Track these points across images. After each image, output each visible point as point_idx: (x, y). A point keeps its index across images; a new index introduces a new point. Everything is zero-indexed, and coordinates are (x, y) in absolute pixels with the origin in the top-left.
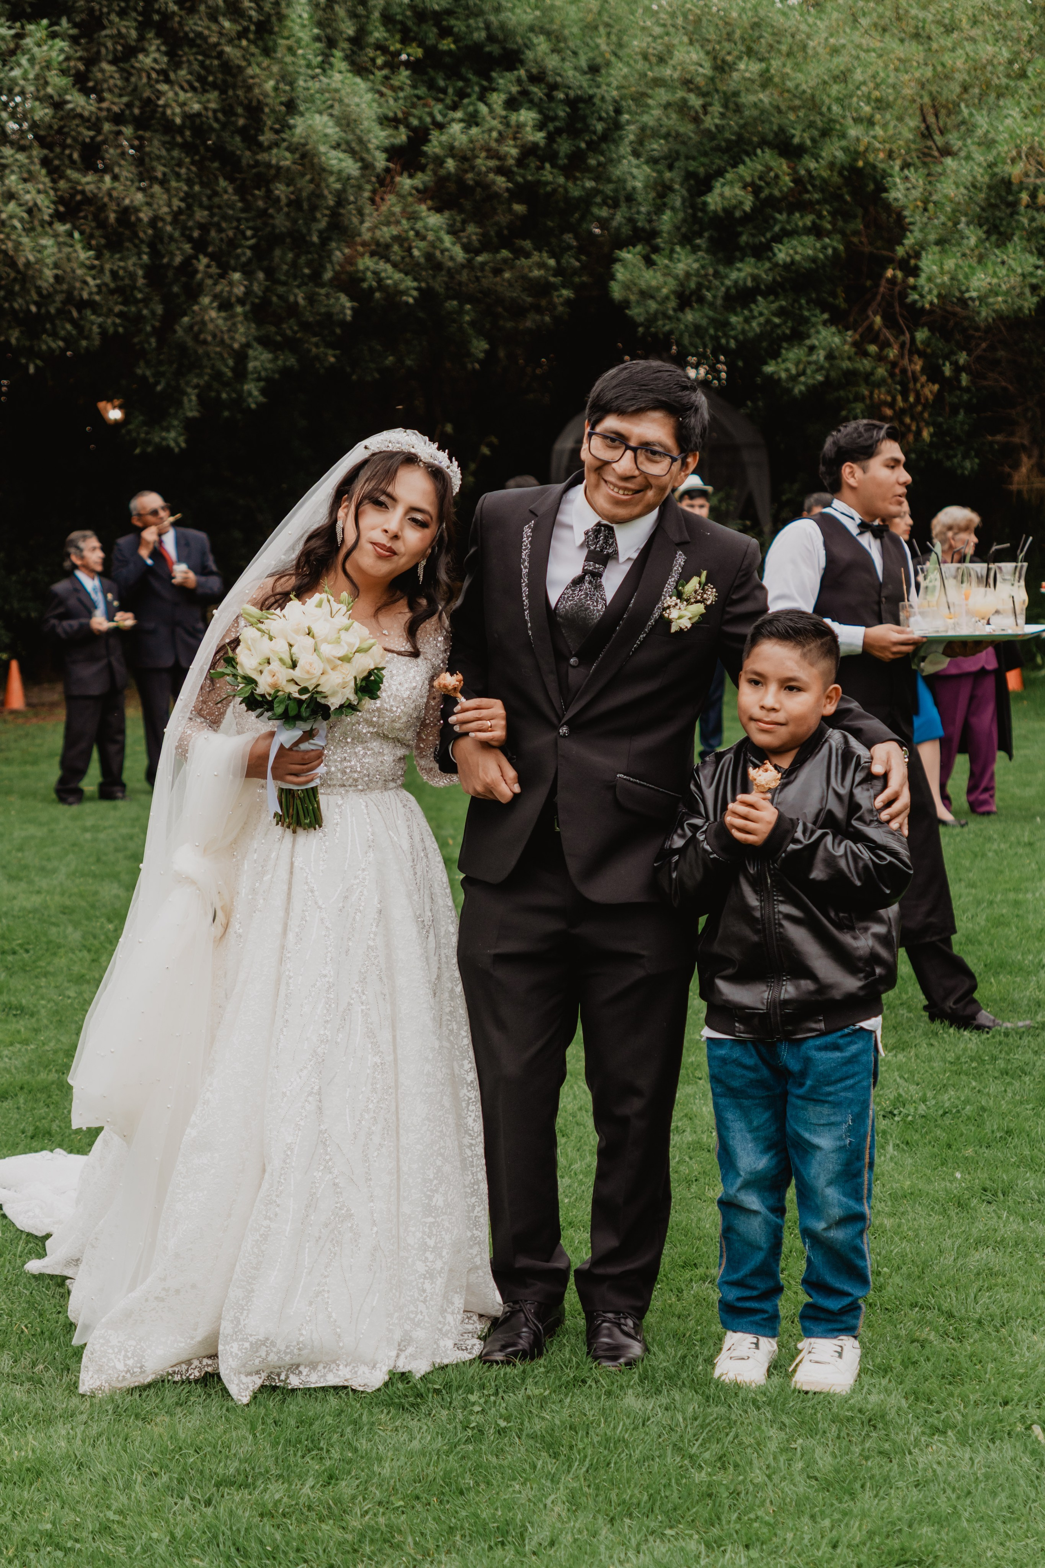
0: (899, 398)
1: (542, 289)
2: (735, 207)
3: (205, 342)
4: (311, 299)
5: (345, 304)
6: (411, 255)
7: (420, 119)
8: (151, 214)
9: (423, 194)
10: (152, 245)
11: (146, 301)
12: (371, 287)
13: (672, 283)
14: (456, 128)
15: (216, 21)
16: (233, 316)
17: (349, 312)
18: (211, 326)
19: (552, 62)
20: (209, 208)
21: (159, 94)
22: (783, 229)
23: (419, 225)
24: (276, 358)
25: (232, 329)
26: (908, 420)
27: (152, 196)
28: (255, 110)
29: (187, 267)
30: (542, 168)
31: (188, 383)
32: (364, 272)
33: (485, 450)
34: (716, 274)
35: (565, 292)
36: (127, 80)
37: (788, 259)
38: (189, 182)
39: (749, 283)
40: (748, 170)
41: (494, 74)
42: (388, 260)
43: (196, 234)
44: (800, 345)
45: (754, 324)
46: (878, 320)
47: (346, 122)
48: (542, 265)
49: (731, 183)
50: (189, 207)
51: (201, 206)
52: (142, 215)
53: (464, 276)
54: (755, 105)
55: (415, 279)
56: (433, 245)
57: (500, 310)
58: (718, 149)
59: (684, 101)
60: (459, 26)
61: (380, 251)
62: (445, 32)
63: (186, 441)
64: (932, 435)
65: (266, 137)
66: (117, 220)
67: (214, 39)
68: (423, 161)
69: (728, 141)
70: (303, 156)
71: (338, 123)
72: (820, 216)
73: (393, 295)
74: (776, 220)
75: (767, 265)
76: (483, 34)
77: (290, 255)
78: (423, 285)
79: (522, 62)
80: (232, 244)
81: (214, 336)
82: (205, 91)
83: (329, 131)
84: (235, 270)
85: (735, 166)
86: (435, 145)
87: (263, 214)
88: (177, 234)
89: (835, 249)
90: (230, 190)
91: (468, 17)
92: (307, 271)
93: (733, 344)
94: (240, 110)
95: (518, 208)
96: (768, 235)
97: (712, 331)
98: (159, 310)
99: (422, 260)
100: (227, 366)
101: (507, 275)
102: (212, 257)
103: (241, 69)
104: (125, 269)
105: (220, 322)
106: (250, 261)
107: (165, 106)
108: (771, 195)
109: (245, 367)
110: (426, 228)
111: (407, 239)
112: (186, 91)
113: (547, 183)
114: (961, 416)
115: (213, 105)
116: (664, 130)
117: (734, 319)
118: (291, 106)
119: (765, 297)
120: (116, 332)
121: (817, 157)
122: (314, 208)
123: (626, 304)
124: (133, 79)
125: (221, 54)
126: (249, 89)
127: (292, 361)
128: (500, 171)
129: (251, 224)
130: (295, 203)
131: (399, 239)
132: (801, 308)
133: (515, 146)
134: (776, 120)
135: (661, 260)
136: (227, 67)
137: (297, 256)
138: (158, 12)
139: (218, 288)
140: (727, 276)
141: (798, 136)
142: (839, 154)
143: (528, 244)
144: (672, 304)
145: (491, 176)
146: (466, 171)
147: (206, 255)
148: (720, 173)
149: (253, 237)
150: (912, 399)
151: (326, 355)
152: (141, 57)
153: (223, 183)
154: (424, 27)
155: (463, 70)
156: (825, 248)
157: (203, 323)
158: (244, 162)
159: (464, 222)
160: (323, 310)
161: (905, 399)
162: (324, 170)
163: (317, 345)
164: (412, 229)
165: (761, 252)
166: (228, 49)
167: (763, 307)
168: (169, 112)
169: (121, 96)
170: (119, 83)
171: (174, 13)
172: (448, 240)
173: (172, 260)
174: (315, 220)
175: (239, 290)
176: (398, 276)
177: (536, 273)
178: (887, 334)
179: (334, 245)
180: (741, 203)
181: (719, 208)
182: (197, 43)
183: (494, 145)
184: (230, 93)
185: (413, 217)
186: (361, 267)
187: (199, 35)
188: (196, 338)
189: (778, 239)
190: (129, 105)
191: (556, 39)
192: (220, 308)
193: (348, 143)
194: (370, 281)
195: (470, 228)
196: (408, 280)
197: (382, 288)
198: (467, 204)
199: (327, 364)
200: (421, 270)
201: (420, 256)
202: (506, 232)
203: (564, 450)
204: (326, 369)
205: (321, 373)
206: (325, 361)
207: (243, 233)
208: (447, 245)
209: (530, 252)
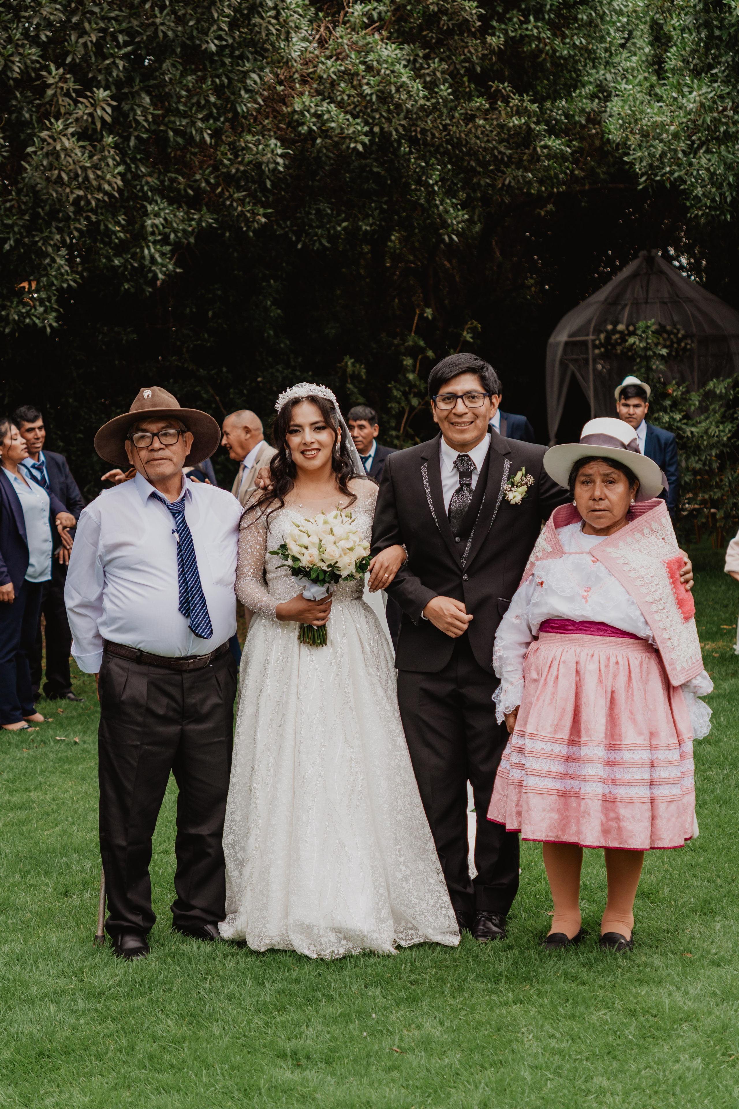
1: (523, 139)
3: (62, 183)
5: (275, 150)
6: (360, 92)
9: (378, 23)
12: (310, 130)
13: (683, 118)
17: (281, 160)
18: (66, 161)
23: (371, 57)
30: (528, 22)
31: (48, 243)
32: (302, 113)
33: (469, 337)
42: (333, 100)
48: (523, 111)
53: (429, 121)
55: (366, 123)
56: (387, 82)
57: (473, 164)
61: (325, 89)
63: (57, 319)
73: (339, 141)
78: (376, 129)
81: (74, 174)
99: (374, 99)
100: (118, 223)
105: (81, 155)
106: (125, 75)
109: (142, 225)
110: (378, 61)
111: (357, 74)
113: (531, 38)
123: (624, 147)
127: (211, 221)
129: (124, 25)
137: (202, 80)
139: (79, 108)
143: (505, 87)
144: (682, 145)
147: (60, 65)
149: (126, 44)
151: (254, 214)
157: (56, 156)
159: (426, 57)
160: (248, 158)
163: (242, 202)
164: (364, 63)
172: (405, 75)
175: (108, 114)
176: (344, 119)
177: (516, 121)
185: (367, 49)
186: (298, 107)
188: (48, 176)
192: (80, 136)
194: (310, 123)
195: (435, 64)
196: (357, 124)
197: (325, 133)
198: (432, 36)
199: (256, 225)
200: (373, 111)
201: (372, 94)
202: (478, 69)
203: (558, 344)
204: (255, 231)
205: (248, 236)
206: (253, 222)
207: (115, 39)
208: (404, 79)
209: (509, 96)
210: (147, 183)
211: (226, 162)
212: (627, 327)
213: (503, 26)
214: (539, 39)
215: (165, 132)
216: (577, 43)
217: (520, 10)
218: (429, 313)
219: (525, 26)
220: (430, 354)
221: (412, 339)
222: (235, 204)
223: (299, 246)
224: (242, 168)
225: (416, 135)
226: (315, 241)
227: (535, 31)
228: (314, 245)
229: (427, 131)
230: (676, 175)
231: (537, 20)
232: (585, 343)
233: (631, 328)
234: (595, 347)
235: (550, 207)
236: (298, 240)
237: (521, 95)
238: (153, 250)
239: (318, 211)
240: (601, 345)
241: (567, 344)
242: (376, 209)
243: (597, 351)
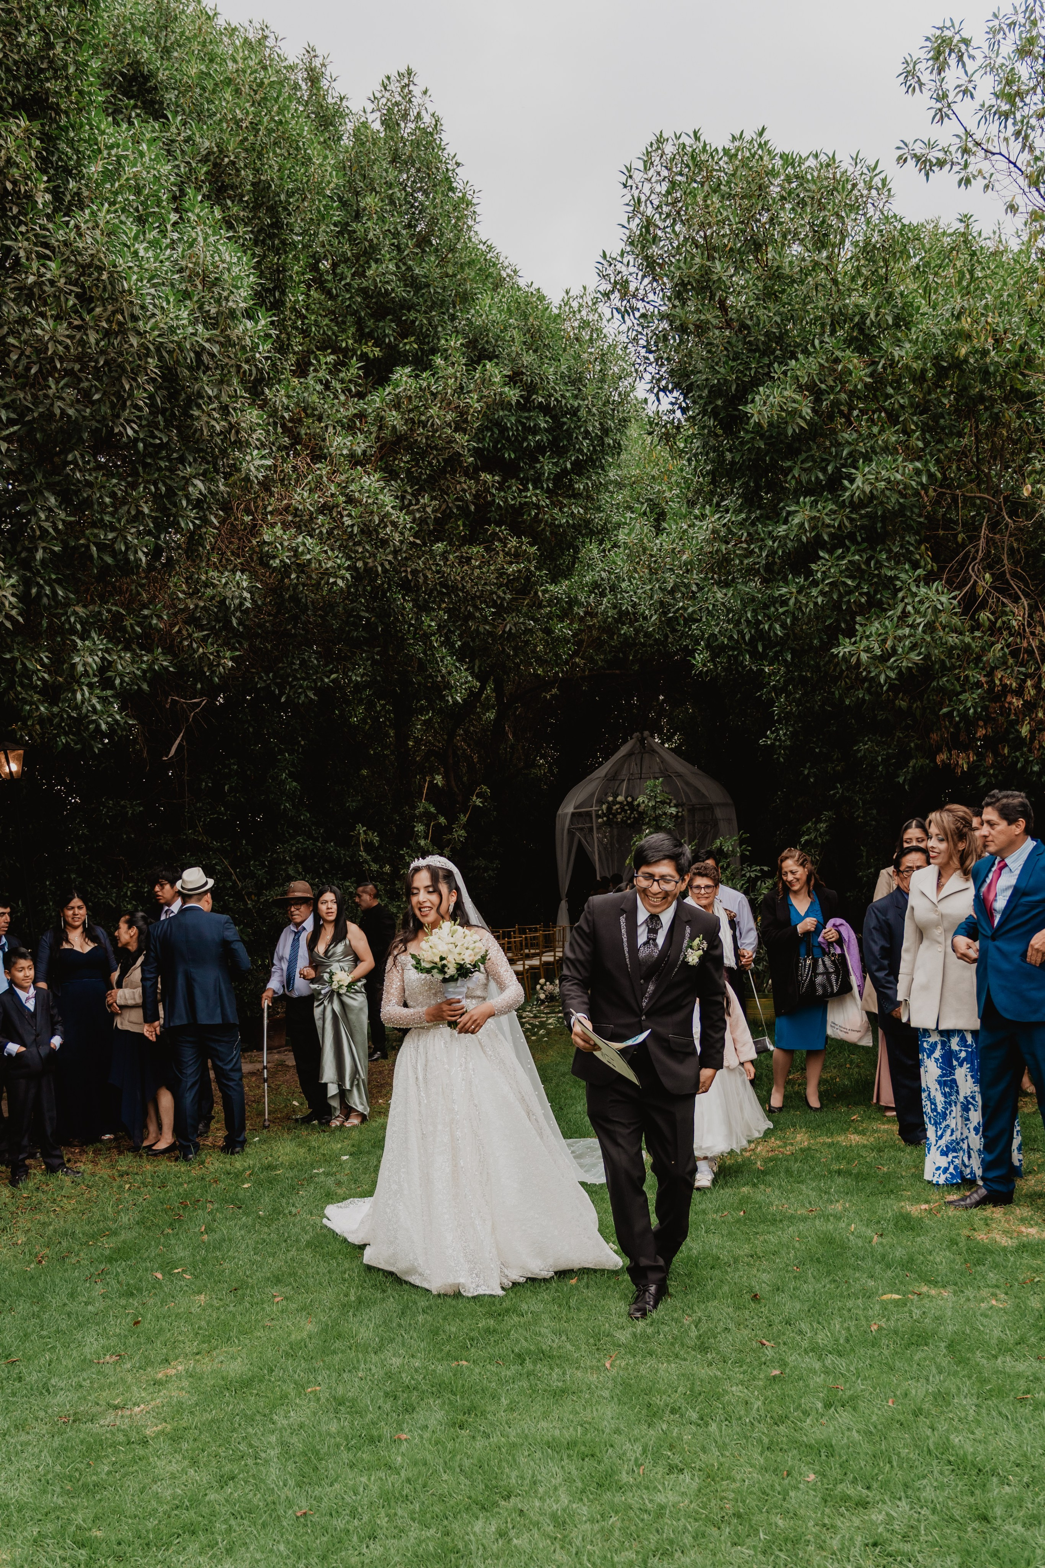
2: (787, 421)
6: (340, 524)
12: (283, 563)
22: (854, 452)
23: (352, 487)
30: (527, 490)
32: (273, 545)
33: (478, 802)
37: (868, 489)
39: (807, 535)
40: (804, 366)
42: (309, 532)
45: (816, 593)
49: (781, 386)
55: (348, 557)
56: (370, 511)
61: (301, 522)
62: (408, 335)
72: (909, 432)
73: (316, 576)
75: (831, 506)
78: (360, 565)
85: (782, 365)
95: (488, 479)
99: (356, 531)
100: (40, 662)
110: (362, 493)
111: (336, 506)
113: (531, 505)
119: (831, 552)
128: (460, 427)
131: (325, 509)
132: (879, 565)
143: (502, 532)
145: (450, 431)
146: (418, 428)
151: (219, 657)
156: (916, 474)
159: (416, 494)
163: (203, 642)
164: (344, 494)
167: (829, 565)
172: (389, 505)
176: (322, 553)
177: (515, 567)
180: (794, 413)
181: (765, 420)
185: (348, 481)
186: (268, 538)
189: (850, 462)
194: (283, 558)
195: (426, 502)
196: (337, 557)
197: (301, 568)
199: (222, 670)
200: (355, 544)
201: (353, 525)
202: (473, 508)
203: (566, 814)
204: (221, 677)
205: (211, 680)
206: (218, 665)
208: (389, 510)
209: (506, 539)
210: (75, 613)
211: (181, 595)
212: (626, 798)
213: (502, 494)
214: (537, 506)
215: (87, 547)
216: (576, 512)
217: (518, 478)
218: (439, 780)
219: (524, 494)
220: (442, 820)
221: (423, 805)
222: (195, 645)
223: (283, 700)
224: (202, 604)
225: (406, 576)
226: (300, 693)
227: (534, 499)
228: (299, 698)
229: (420, 572)
230: (690, 610)
231: (535, 488)
232: (589, 814)
233: (629, 799)
234: (598, 816)
235: (554, 691)
236: (282, 694)
237: (519, 537)
238: (87, 694)
239: (303, 663)
240: (604, 815)
241: (573, 814)
242: (368, 660)
243: (600, 820)
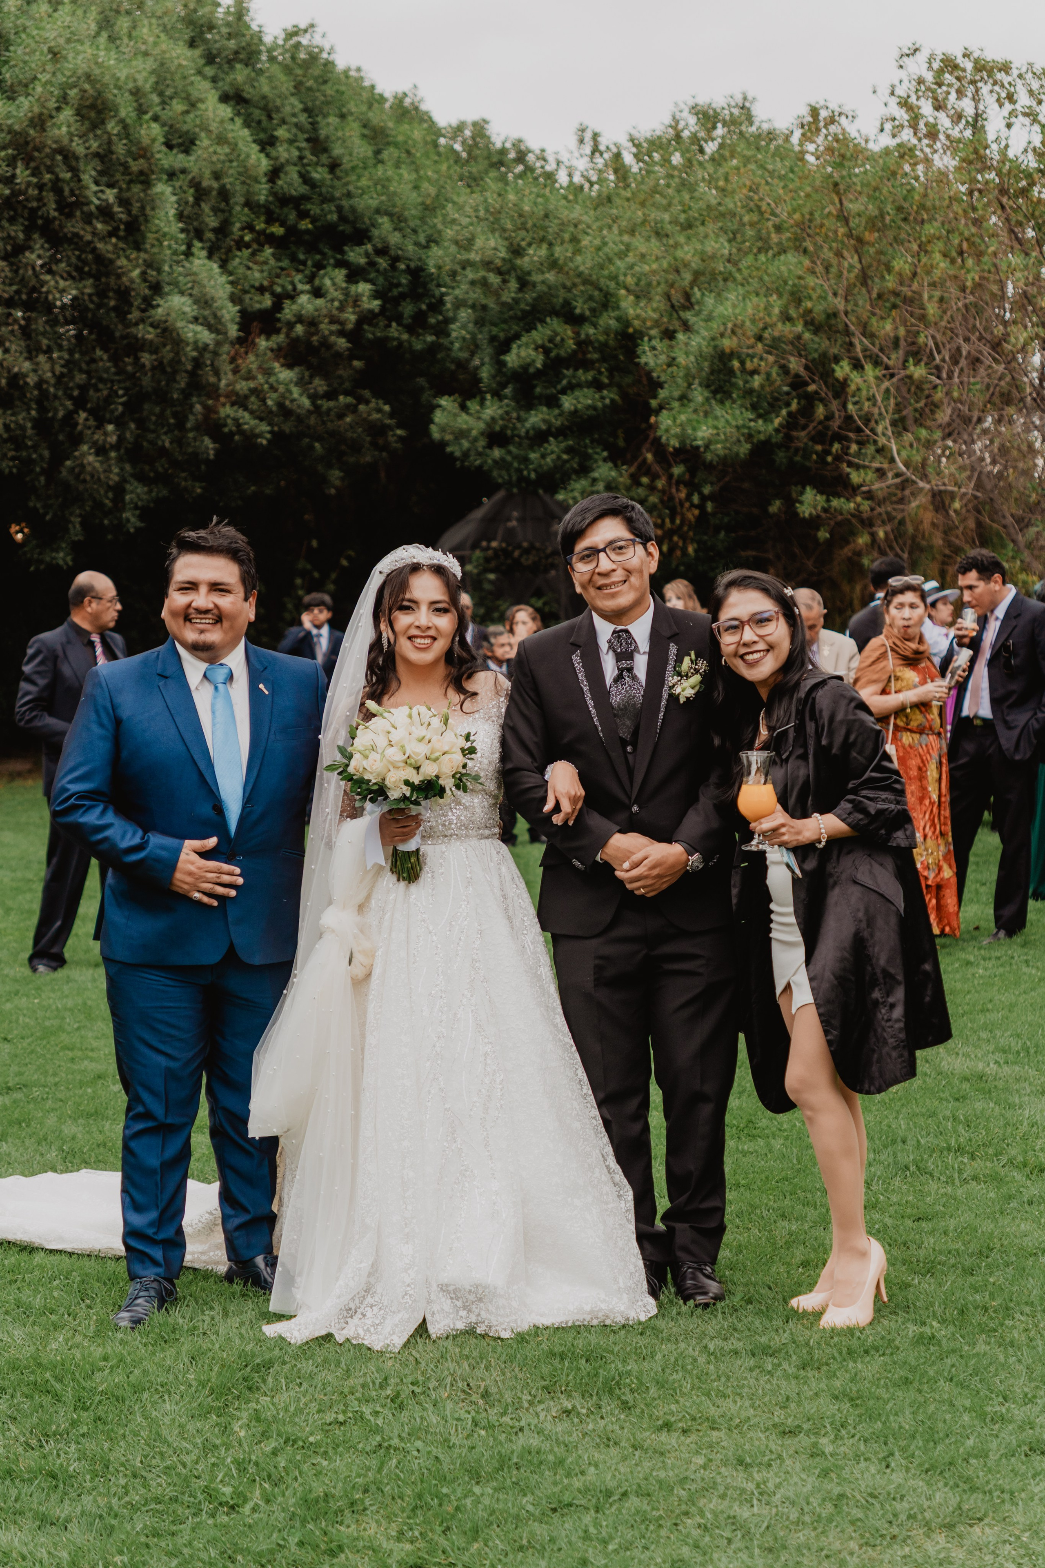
0: (667, 521)
1: (377, 431)
2: (529, 365)
3: (84, 481)
4: (179, 442)
5: (208, 445)
6: (265, 404)
7: (283, 286)
8: (36, 379)
9: (278, 352)
10: (39, 402)
11: (35, 447)
12: (231, 431)
13: (482, 425)
14: (304, 299)
15: (90, 223)
16: (109, 459)
17: (212, 452)
18: (89, 469)
19: (395, 238)
20: (88, 373)
21: (43, 283)
22: (569, 383)
23: (272, 379)
24: (150, 491)
25: (108, 471)
26: (675, 538)
27: (37, 364)
28: (124, 294)
29: (69, 419)
30: (390, 326)
31: (71, 514)
32: (225, 419)
33: (347, 562)
34: (519, 419)
35: (399, 432)
36: (16, 272)
37: (573, 408)
38: (71, 352)
39: (544, 427)
40: (539, 334)
41: (346, 248)
42: (246, 409)
43: (76, 393)
44: (586, 477)
45: (548, 460)
46: (649, 456)
47: (204, 302)
48: (379, 411)
49: (527, 345)
50: (70, 371)
51: (81, 371)
52: (28, 380)
53: (313, 420)
54: (543, 282)
55: (269, 425)
56: (283, 396)
57: (344, 447)
58: (515, 318)
59: (484, 278)
60: (314, 209)
61: (240, 401)
62: (303, 215)
63: (73, 560)
64: (696, 551)
65: (134, 315)
66: (8, 384)
67: (89, 237)
68: (279, 325)
69: (523, 311)
70: (165, 330)
71: (196, 302)
72: (600, 373)
73: (250, 437)
74: (565, 376)
75: (557, 412)
76: (335, 217)
77: (157, 410)
78: (276, 429)
79: (370, 239)
80: (108, 400)
81: (92, 476)
82: (82, 279)
83: (187, 309)
84: (110, 423)
85: (528, 331)
86: (289, 311)
87: (132, 376)
88: (60, 393)
89: (612, 400)
90: (105, 357)
91: (323, 202)
92: (172, 421)
93: (533, 476)
94: (111, 294)
95: (357, 364)
96: (559, 387)
97: (516, 465)
98: (46, 453)
99: (274, 409)
100: (106, 498)
101: (348, 420)
102: (91, 412)
103: (112, 262)
104: (16, 423)
105: (97, 465)
106: (123, 414)
107: (48, 292)
108: (558, 355)
109: (123, 500)
110: (277, 381)
111: (262, 391)
112: (65, 280)
113: (393, 339)
114: (722, 534)
115: (88, 291)
116: (470, 302)
117: (533, 456)
118: (156, 288)
119: (555, 438)
120: (11, 472)
121: (595, 326)
122: (175, 372)
123: (443, 444)
124: (21, 271)
125: (94, 249)
126: (119, 276)
127: (165, 492)
128: (341, 333)
129: (122, 385)
130: (159, 367)
131: (254, 391)
132: (586, 446)
133: (354, 313)
134: (562, 293)
135: (474, 406)
136: (100, 259)
137: (163, 409)
138: (42, 217)
139: (96, 437)
140: (526, 420)
141: (580, 307)
142: (613, 323)
143: (367, 393)
144: (482, 443)
145: (333, 338)
146: (313, 334)
147: (84, 410)
148: (517, 336)
149: (124, 395)
150: (678, 521)
151: (193, 487)
152: (27, 254)
153: (99, 353)
154: (285, 210)
155: (321, 246)
156: (603, 398)
157: (82, 466)
158: (117, 334)
159: (311, 376)
160: (190, 450)
161: (673, 521)
162: (182, 341)
163: (186, 480)
164: (267, 382)
165: (552, 402)
166: (100, 245)
167: (553, 446)
168: (50, 297)
169: (11, 285)
170: (9, 274)
171: (55, 218)
172: (296, 392)
173: (56, 414)
174: (175, 381)
175: (113, 439)
176: (253, 422)
177: (376, 416)
178: (657, 468)
179: (194, 399)
180: (534, 361)
181: (516, 364)
182: (74, 240)
183: (335, 312)
184: (103, 280)
185: (268, 373)
186: (223, 415)
187: (76, 235)
188: (77, 477)
189: (564, 392)
190: (17, 292)
191: (399, 221)
192: (97, 454)
193: (205, 318)
194: (230, 426)
195: (317, 381)
196: (263, 426)
197: (241, 432)
198: (314, 361)
200: (273, 416)
201: (273, 405)
207: (116, 392)
208: (296, 395)
218: (315, 543)
220: (316, 575)
230: (478, 462)
238: (128, 513)
239: (235, 480)
